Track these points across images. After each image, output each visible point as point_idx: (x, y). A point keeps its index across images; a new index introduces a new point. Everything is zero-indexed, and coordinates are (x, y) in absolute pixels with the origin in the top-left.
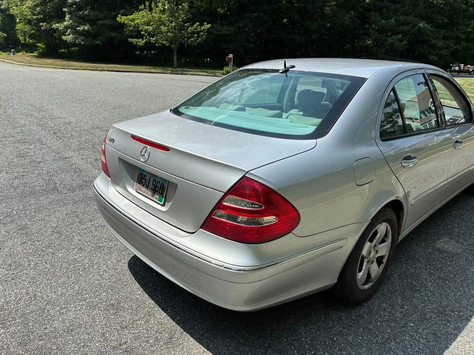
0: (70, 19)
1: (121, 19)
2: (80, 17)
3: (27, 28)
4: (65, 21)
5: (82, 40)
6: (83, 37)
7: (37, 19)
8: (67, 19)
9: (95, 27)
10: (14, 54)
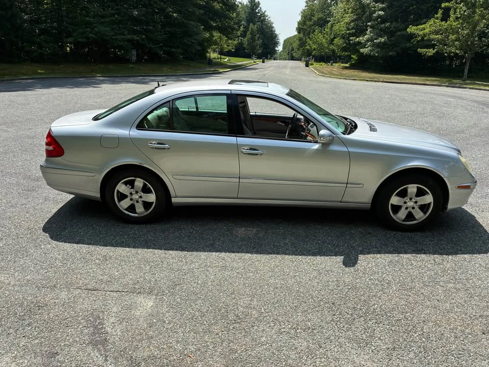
0: (371, 32)
1: (412, 29)
2: (381, 30)
3: (341, 41)
4: (366, 34)
5: (377, 52)
6: (379, 50)
7: (349, 34)
8: (368, 32)
9: (393, 39)
10: (332, 65)
